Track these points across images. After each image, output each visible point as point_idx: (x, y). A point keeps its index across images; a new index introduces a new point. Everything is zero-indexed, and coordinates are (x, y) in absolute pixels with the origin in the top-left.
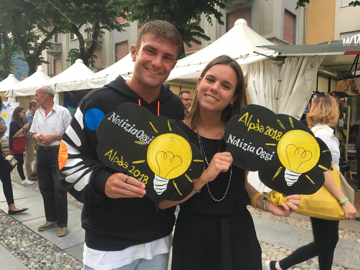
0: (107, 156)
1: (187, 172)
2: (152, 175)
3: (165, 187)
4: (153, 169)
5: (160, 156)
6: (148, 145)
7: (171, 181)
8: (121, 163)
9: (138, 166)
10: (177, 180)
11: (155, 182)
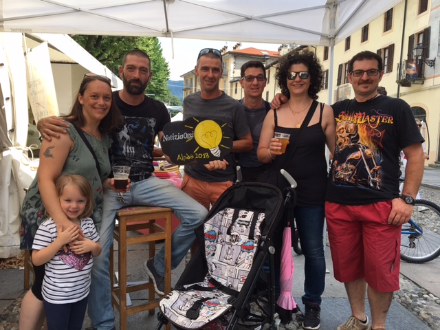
0: (179, 160)
1: (223, 135)
2: (208, 151)
3: (219, 151)
4: (206, 147)
5: (204, 138)
6: (194, 138)
7: (219, 146)
8: (189, 158)
9: (198, 152)
10: (221, 143)
11: (212, 152)
